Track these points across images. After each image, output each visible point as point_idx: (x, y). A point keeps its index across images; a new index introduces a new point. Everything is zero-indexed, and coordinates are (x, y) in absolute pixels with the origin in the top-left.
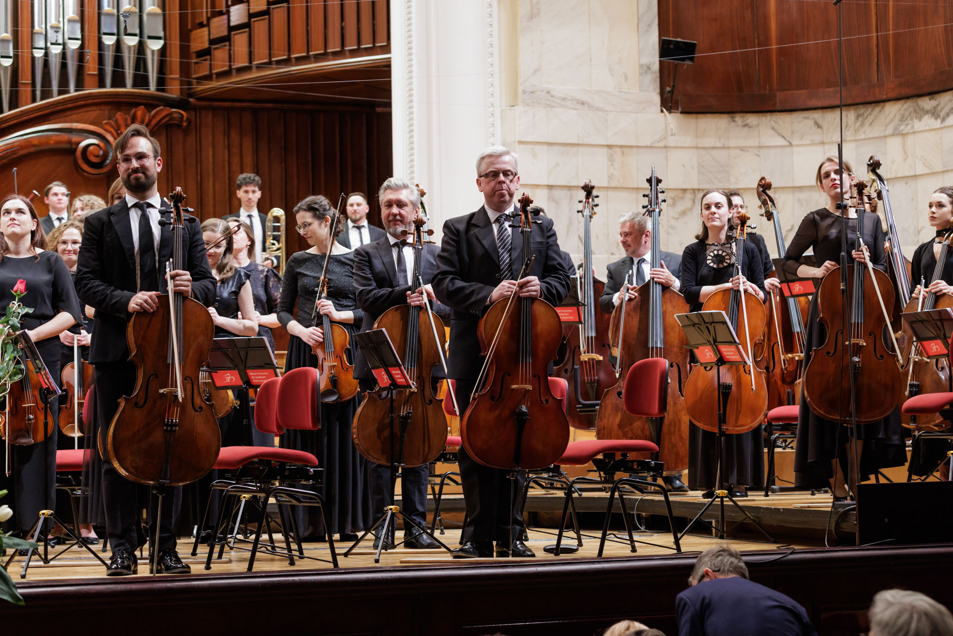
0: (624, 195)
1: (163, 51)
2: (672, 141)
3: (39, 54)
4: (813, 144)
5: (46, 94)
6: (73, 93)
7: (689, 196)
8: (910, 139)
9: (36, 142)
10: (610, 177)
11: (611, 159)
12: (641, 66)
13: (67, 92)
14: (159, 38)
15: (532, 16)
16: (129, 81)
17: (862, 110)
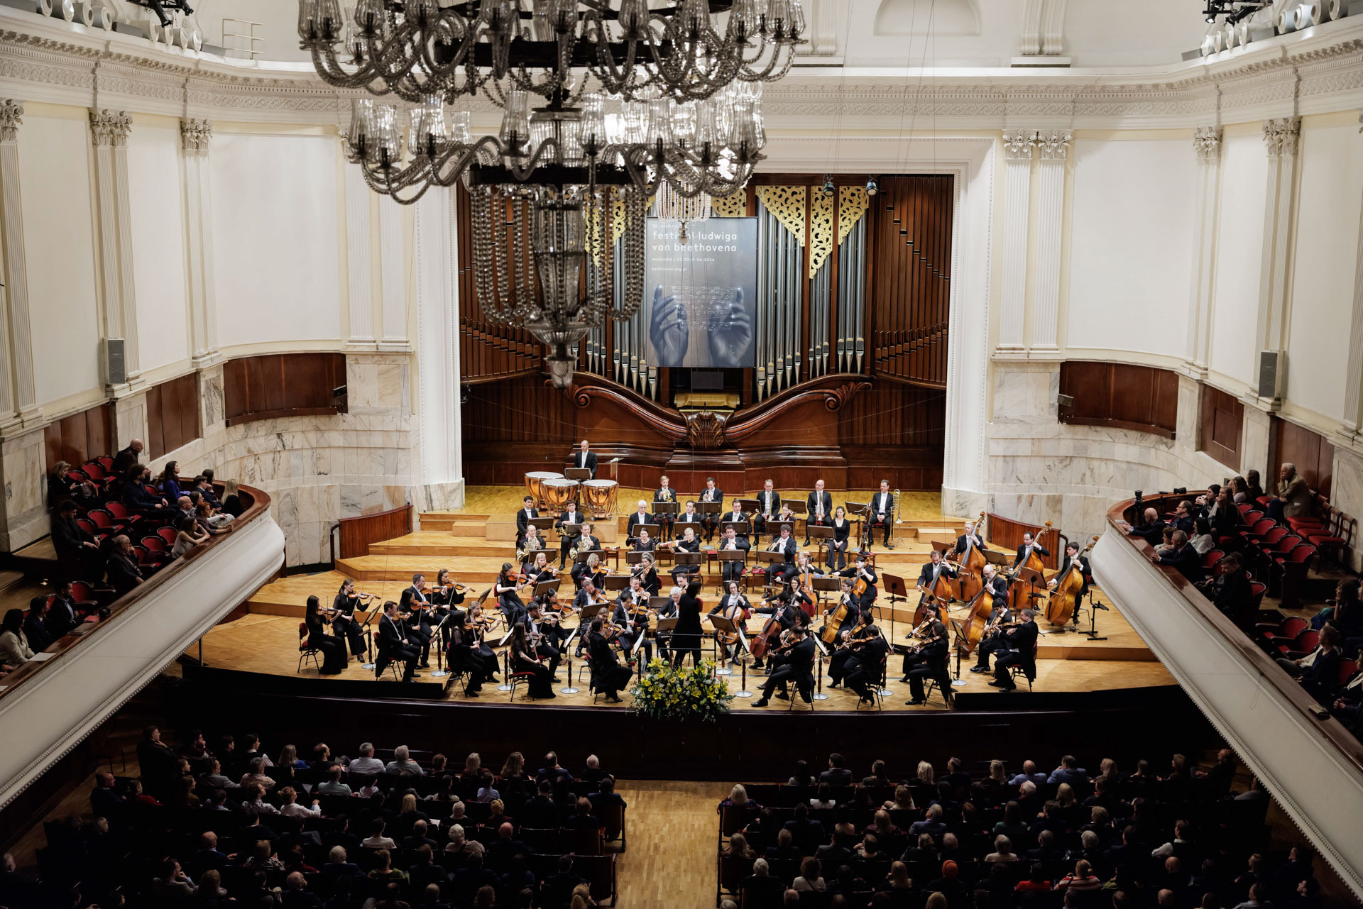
0: (1039, 458)
1: (863, 357)
2: (1061, 437)
3: (811, 359)
4: (1123, 443)
5: (814, 376)
6: (825, 377)
7: (1068, 459)
8: (1158, 452)
9: (808, 398)
10: (1032, 451)
11: (1033, 444)
12: (1050, 404)
13: (823, 376)
14: (862, 351)
15: (1001, 385)
16: (849, 370)
17: (1144, 434)
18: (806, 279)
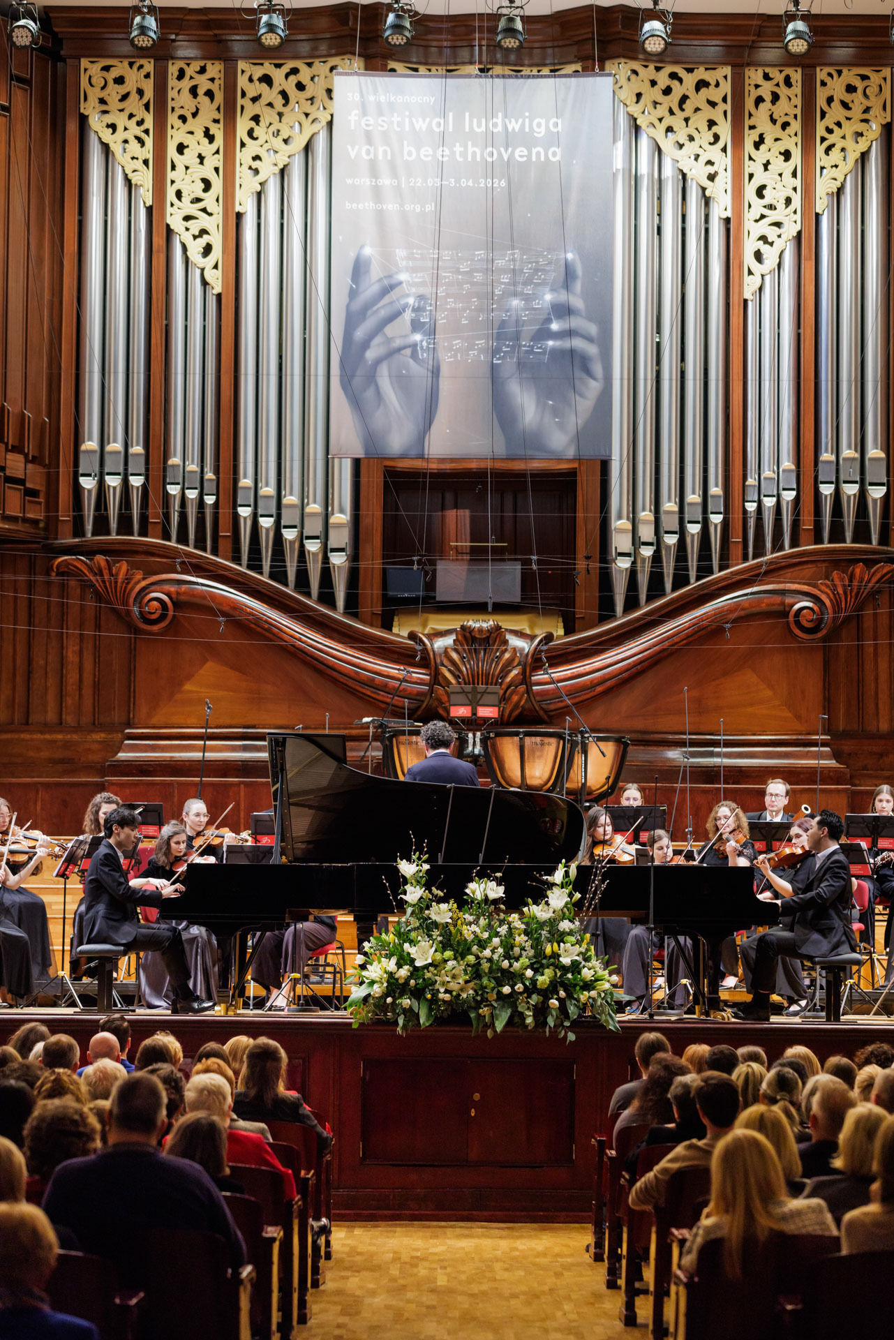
1: (886, 499)
3: (751, 507)
5: (759, 552)
6: (788, 550)
9: (747, 605)
13: (782, 548)
14: (882, 484)
16: (849, 535)
18: (735, 300)
